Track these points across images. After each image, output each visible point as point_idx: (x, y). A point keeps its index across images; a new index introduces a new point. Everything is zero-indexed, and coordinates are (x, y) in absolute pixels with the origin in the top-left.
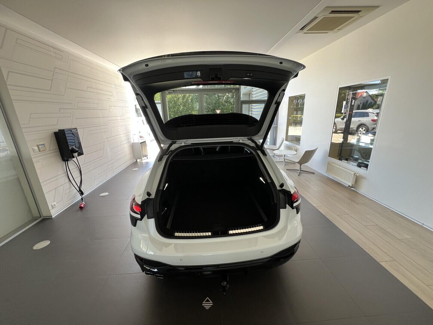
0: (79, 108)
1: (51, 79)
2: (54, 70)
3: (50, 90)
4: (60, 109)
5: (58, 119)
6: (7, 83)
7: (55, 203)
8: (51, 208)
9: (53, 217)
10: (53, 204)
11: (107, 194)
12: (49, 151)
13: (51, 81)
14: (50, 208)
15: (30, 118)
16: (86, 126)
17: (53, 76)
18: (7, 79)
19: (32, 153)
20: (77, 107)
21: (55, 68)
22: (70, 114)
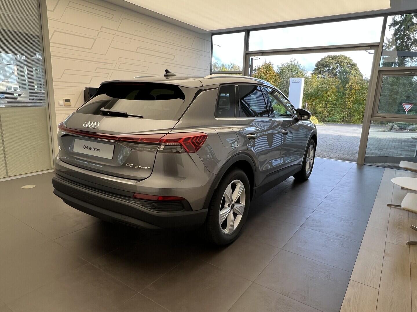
0: (120, 69)
1: (95, 38)
2: (100, 30)
3: (91, 49)
4: (97, 68)
5: (92, 78)
6: (50, 41)
12: (74, 107)
13: (94, 40)
15: (63, 74)
17: (98, 35)
18: (51, 37)
20: (118, 68)
21: (102, 27)
22: (108, 74)
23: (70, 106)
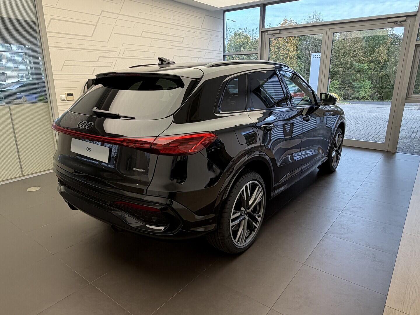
2: (101, 14)
4: (99, 57)
5: (95, 68)
6: (47, 31)
13: (95, 26)
15: (64, 65)
17: (98, 21)
18: (48, 26)
19: (58, 100)
20: (123, 56)
21: (102, 11)
22: (111, 63)
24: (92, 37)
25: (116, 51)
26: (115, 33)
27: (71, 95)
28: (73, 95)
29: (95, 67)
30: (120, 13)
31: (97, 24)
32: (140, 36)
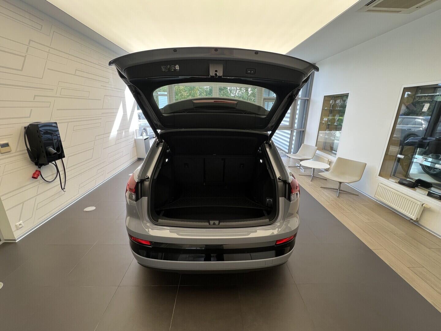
1: (24, 55)
2: (29, 44)
4: (35, 96)
5: (32, 110)
7: (21, 222)
8: (16, 229)
9: (17, 241)
10: (17, 224)
11: (94, 208)
12: (15, 153)
13: (24, 58)
14: (13, 229)
16: (71, 120)
17: (27, 52)
20: (60, 95)
21: (30, 40)
22: (50, 103)
23: (9, 152)
24: (22, 70)
25: (53, 90)
26: (48, 69)
27: (7, 145)
28: (10, 144)
29: (31, 108)
30: (51, 46)
31: (26, 55)
32: (74, 74)
